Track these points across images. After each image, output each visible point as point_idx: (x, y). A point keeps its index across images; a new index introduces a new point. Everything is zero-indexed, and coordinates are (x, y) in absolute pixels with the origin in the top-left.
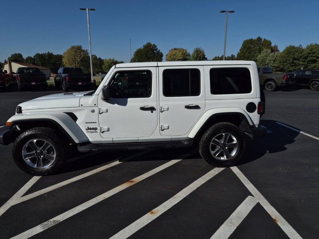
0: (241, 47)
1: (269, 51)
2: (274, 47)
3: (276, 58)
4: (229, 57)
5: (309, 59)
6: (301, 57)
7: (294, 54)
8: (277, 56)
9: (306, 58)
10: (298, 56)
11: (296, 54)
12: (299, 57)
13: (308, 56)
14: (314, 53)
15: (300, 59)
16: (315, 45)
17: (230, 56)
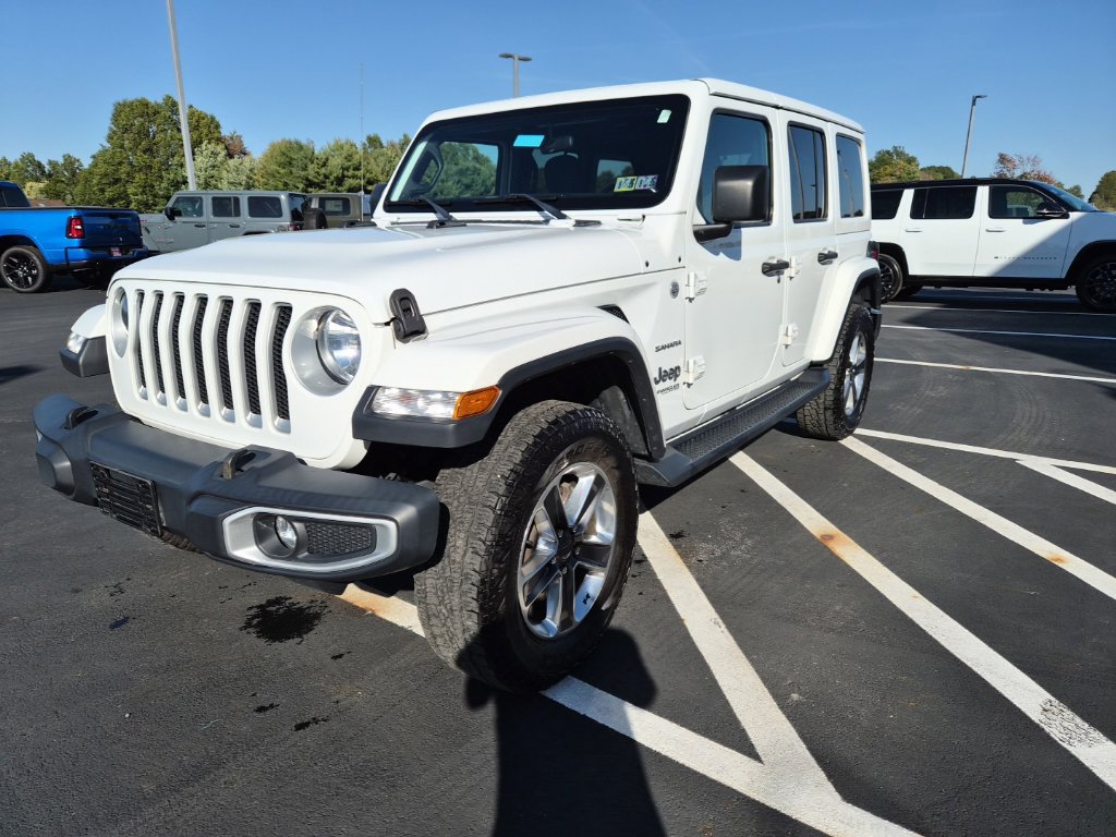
0: (111, 129)
1: (220, 148)
2: (232, 138)
3: (251, 178)
4: (57, 163)
5: (349, 182)
6: (326, 177)
7: (305, 168)
8: (251, 170)
9: (340, 181)
10: (318, 173)
11: (311, 167)
12: (321, 177)
13: (344, 176)
14: (357, 168)
15: (324, 182)
16: (347, 143)
17: (61, 161)
